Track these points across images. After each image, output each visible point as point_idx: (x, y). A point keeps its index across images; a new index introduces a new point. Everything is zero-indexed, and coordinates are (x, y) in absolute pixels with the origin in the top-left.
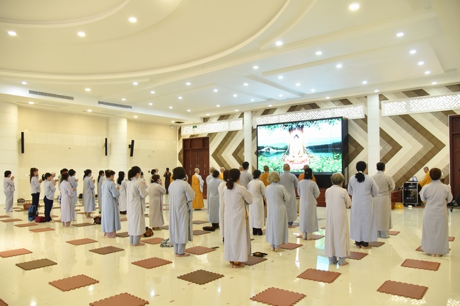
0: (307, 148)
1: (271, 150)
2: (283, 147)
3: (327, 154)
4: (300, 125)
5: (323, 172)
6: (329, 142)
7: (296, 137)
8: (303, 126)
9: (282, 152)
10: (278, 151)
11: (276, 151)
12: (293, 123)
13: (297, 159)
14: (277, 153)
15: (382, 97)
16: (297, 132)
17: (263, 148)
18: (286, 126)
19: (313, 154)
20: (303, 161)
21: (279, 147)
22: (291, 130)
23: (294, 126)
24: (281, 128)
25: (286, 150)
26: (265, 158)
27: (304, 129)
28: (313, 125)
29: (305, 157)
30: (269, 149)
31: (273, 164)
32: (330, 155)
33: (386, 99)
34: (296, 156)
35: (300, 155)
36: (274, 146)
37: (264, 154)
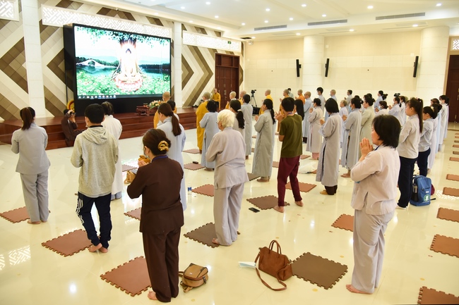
0: (140, 66)
1: (97, 65)
2: (112, 62)
3: (158, 75)
4: (132, 37)
5: (155, 94)
6: (160, 63)
7: (128, 52)
8: (135, 40)
9: (111, 69)
10: (107, 67)
11: (103, 67)
12: (124, 32)
13: (130, 79)
14: (105, 70)
15: (184, 28)
16: (128, 45)
17: (85, 60)
18: (117, 35)
19: (146, 74)
20: (136, 82)
21: (108, 62)
22: (122, 41)
23: (126, 37)
24: (110, 37)
25: (116, 66)
26: (88, 75)
27: (136, 43)
28: (145, 40)
29: (138, 76)
30: (94, 63)
31: (100, 84)
32: (160, 76)
33: (185, 30)
34: (129, 75)
35: (133, 74)
36: (101, 60)
37: (86, 69)
